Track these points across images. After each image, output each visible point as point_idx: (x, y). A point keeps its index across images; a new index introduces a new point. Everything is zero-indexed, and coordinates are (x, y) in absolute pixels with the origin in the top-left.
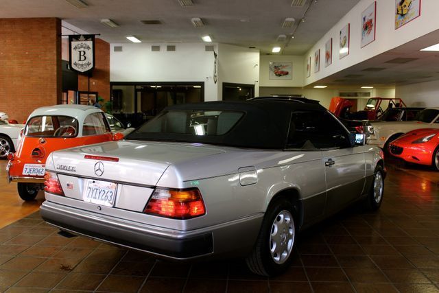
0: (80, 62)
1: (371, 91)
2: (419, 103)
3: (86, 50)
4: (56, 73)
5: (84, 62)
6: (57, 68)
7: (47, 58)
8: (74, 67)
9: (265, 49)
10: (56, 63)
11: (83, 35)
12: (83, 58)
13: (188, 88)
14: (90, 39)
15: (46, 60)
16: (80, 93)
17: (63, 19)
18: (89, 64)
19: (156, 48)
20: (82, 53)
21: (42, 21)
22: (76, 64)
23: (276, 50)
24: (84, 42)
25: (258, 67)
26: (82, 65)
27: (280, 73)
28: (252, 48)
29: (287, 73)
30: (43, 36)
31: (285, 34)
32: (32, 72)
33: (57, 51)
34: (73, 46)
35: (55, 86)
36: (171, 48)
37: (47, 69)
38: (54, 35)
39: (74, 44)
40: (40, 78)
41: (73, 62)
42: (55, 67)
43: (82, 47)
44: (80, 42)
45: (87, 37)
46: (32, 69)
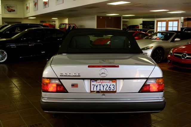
1: (56, 20)
2: (81, 26)
27: (11, 11)
29: (14, 11)
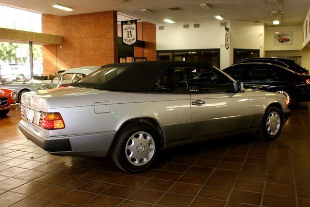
0: (128, 39)
3: (132, 30)
4: (113, 46)
5: (131, 38)
6: (114, 43)
7: (108, 37)
8: (124, 41)
9: (268, 23)
10: (113, 40)
11: (130, 21)
12: (130, 36)
13: (214, 53)
14: (134, 23)
15: (107, 38)
16: (135, 58)
17: (119, 11)
18: (133, 39)
19: (186, 26)
20: (129, 33)
21: (105, 14)
22: (125, 40)
23: (276, 22)
24: (130, 25)
25: (263, 36)
26: (129, 40)
27: (282, 40)
28: (257, 22)
29: (288, 40)
30: (106, 23)
31: (276, 10)
32: (99, 46)
33: (114, 32)
34: (124, 28)
35: (113, 55)
36: (197, 26)
37: (108, 44)
38: (112, 22)
39: (124, 27)
40: (104, 50)
41: (124, 38)
42: (113, 43)
43: (129, 28)
44: (128, 26)
45: (132, 22)
46: (99, 44)
